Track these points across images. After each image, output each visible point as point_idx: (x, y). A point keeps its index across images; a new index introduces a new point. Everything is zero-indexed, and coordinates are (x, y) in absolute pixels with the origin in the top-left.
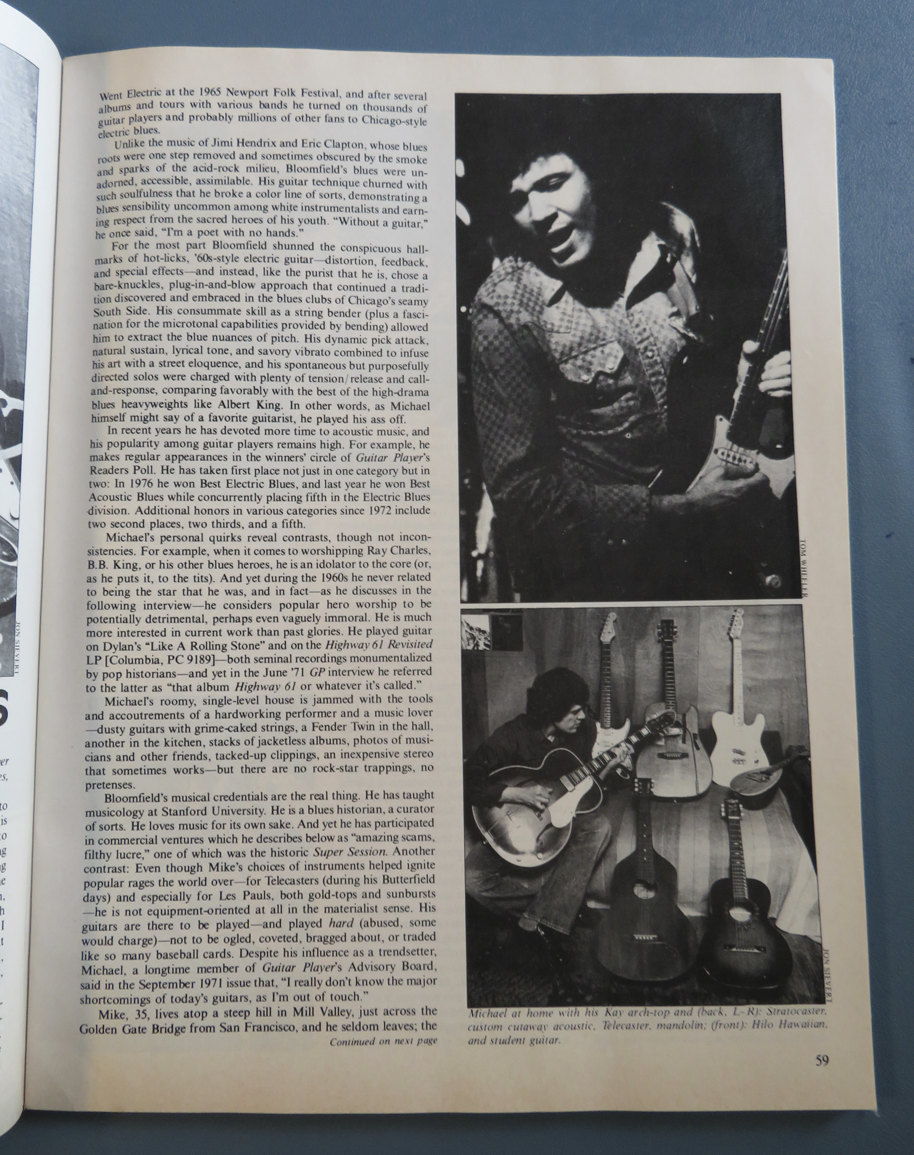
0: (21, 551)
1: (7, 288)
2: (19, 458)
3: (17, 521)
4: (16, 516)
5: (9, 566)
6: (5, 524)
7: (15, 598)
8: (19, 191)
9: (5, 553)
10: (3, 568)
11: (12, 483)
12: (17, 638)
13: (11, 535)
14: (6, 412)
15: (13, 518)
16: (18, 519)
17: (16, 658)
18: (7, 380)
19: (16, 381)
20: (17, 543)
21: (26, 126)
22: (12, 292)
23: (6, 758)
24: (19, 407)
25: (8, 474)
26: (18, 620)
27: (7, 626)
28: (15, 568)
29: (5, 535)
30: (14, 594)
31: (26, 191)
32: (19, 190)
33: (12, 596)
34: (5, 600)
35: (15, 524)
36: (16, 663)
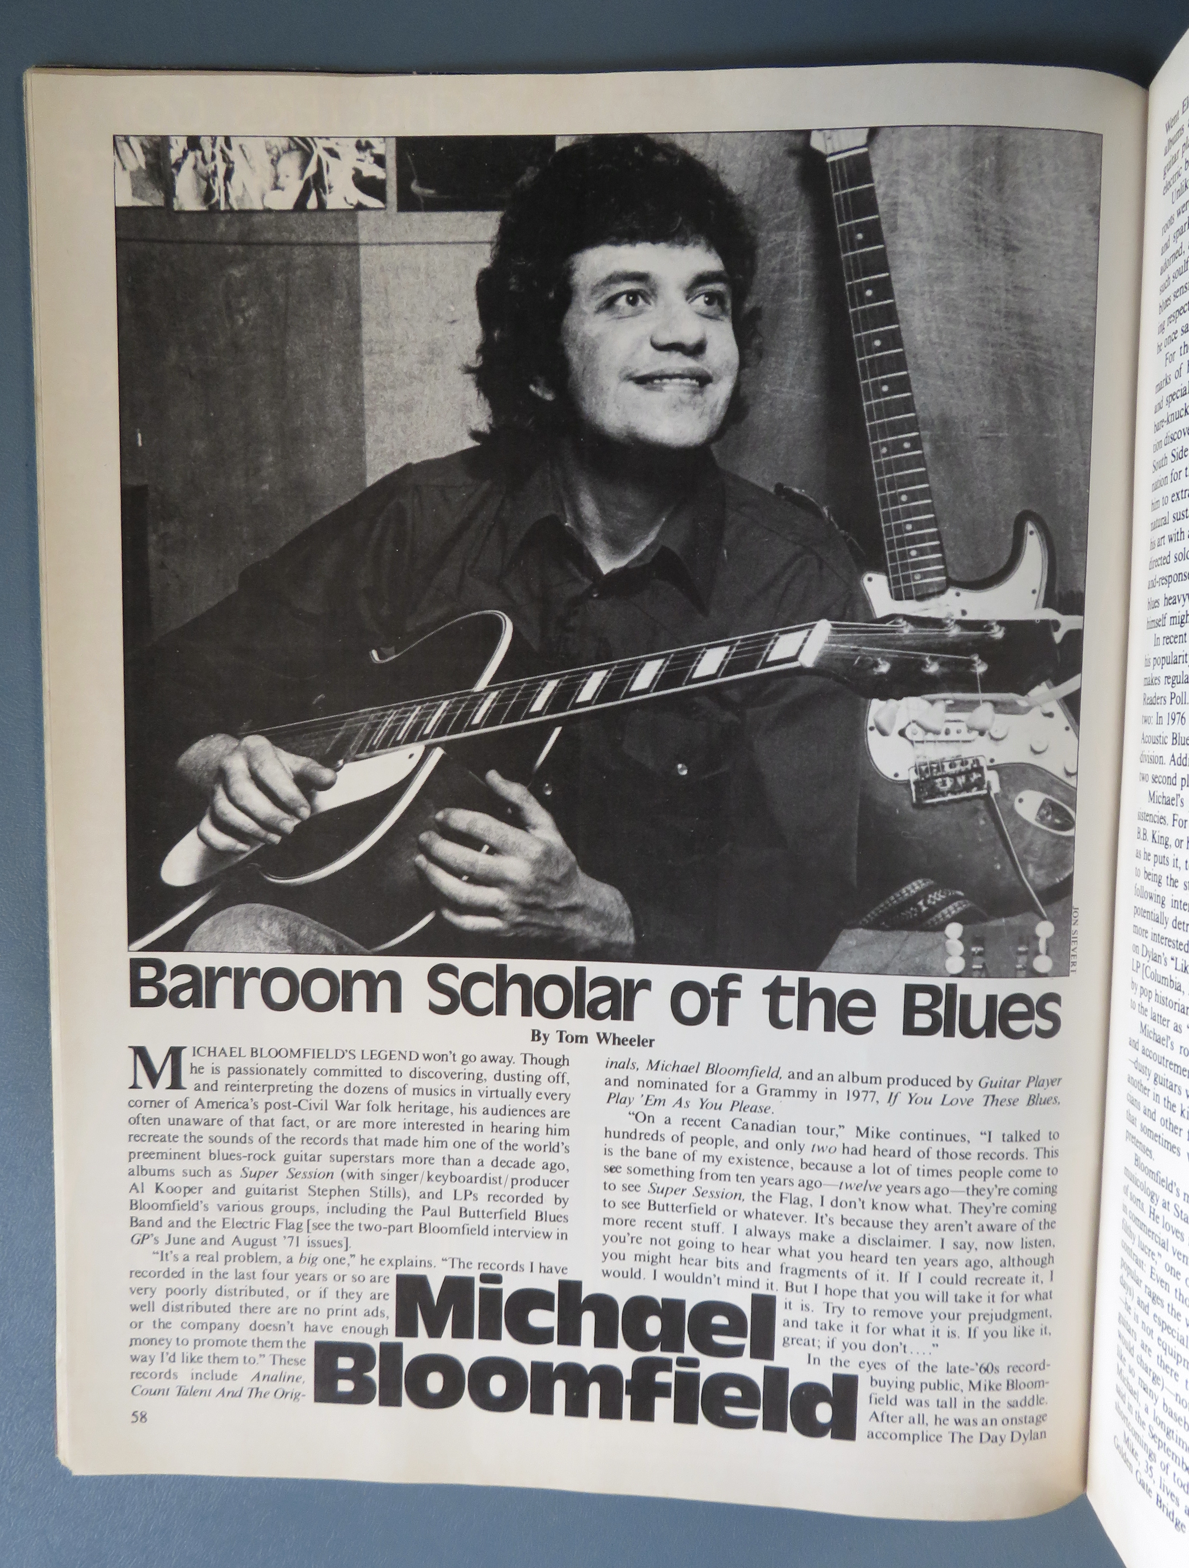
0: (1080, 816)
1: (1059, 470)
2: (1077, 694)
3: (1074, 777)
4: (1072, 770)
5: (1063, 837)
6: (1057, 784)
7: (1071, 877)
8: (1074, 328)
9: (1058, 821)
10: (1054, 841)
11: (1067, 729)
12: (1073, 928)
13: (1066, 797)
14: (1058, 637)
15: (1069, 774)
16: (1076, 773)
17: (1072, 953)
18: (1060, 593)
19: (1072, 592)
20: (1073, 806)
21: (1083, 231)
22: (1066, 472)
23: (1058, 1077)
24: (1078, 626)
25: (1061, 718)
26: (1075, 903)
27: (1060, 913)
28: (1071, 839)
29: (1058, 797)
30: (1070, 871)
31: (1084, 323)
32: (1075, 326)
33: (1067, 874)
34: (1058, 881)
35: (1072, 782)
36: (1072, 960)
